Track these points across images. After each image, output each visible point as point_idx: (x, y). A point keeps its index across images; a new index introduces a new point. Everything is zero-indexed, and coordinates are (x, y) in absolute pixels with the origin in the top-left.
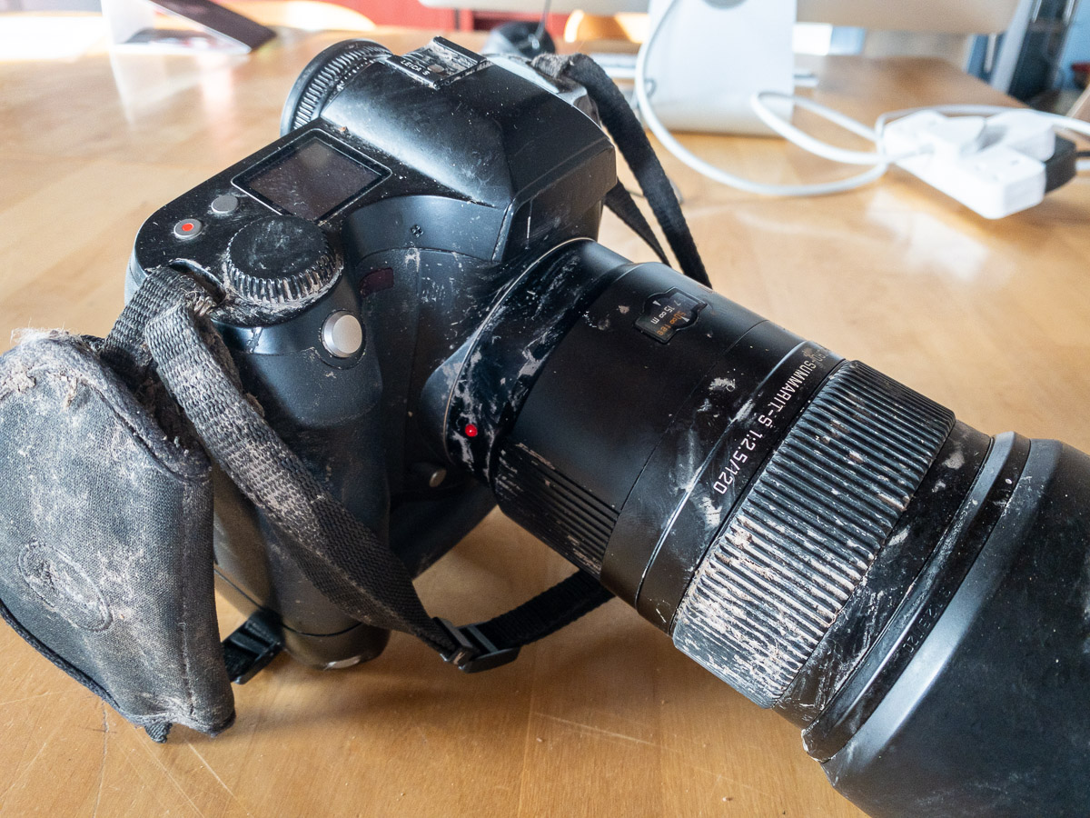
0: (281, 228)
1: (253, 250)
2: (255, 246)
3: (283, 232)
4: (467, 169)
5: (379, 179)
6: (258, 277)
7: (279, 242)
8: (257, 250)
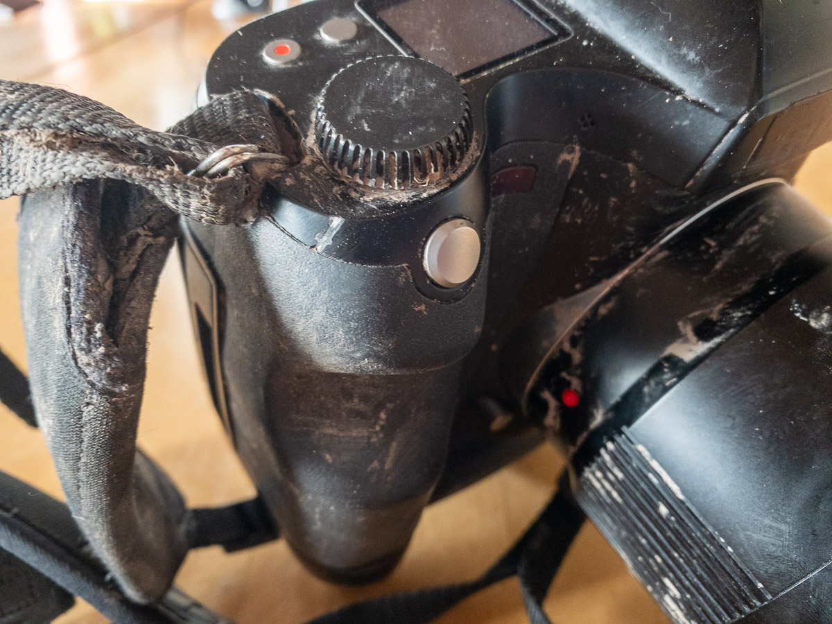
0: (406, 75)
1: (359, 100)
2: (363, 94)
3: (409, 81)
4: (690, 48)
5: (553, 39)
6: (355, 142)
7: (398, 94)
8: (365, 100)
